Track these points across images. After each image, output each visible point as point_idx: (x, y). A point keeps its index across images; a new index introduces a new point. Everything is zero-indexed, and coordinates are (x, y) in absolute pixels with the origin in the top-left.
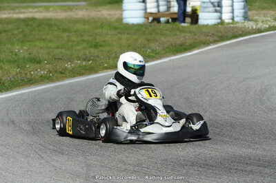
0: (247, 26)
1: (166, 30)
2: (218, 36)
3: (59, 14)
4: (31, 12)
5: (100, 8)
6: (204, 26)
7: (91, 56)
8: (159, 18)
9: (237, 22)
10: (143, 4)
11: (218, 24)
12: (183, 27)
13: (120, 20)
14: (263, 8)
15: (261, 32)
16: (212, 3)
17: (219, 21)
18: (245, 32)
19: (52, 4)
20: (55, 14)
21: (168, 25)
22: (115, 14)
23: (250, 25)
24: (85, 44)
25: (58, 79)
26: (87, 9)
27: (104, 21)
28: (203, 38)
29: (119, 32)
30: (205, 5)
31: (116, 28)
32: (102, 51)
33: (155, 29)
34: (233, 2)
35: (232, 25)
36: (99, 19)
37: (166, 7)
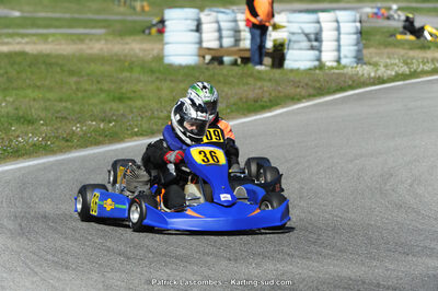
0: (360, 73)
1: (233, 76)
2: (314, 88)
3: (63, 47)
4: (18, 43)
5: (128, 39)
6: (292, 71)
7: (113, 115)
8: (222, 57)
9: (345, 67)
10: (197, 34)
11: (315, 68)
12: (259, 72)
13: (160, 58)
14: (387, 45)
15: (384, 82)
16: (307, 35)
17: (317, 63)
18: (358, 83)
19: (52, 31)
20: (58, 47)
21: (235, 68)
22: (153, 49)
23: (366, 71)
24: (103, 96)
25: (61, 150)
26: (106, 40)
27: (134, 59)
28: (291, 90)
29: (157, 78)
30: (295, 38)
31: (152, 72)
33: (214, 74)
34: (339, 34)
35: (336, 71)
36: (125, 56)
37: (232, 40)
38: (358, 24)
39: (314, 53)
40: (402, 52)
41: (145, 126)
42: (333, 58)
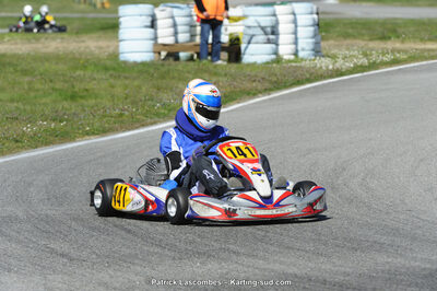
0: (318, 65)
1: (189, 72)
2: (270, 82)
3: (19, 46)
5: (85, 37)
6: (249, 65)
7: (65, 114)
8: (178, 53)
9: (302, 59)
10: (152, 30)
11: (273, 61)
13: (115, 55)
14: (346, 36)
15: (342, 74)
16: (263, 28)
17: (274, 57)
18: (315, 76)
20: (13, 47)
21: (191, 63)
22: (108, 47)
23: (325, 63)
25: (11, 151)
26: (62, 38)
27: (89, 57)
28: (248, 85)
29: (111, 75)
30: (251, 32)
31: (106, 69)
32: (82, 105)
33: (169, 71)
34: (296, 26)
35: (294, 64)
36: (80, 54)
37: (188, 35)
38: (316, 16)
39: (270, 47)
40: (362, 43)
41: (97, 125)
42: (290, 51)
